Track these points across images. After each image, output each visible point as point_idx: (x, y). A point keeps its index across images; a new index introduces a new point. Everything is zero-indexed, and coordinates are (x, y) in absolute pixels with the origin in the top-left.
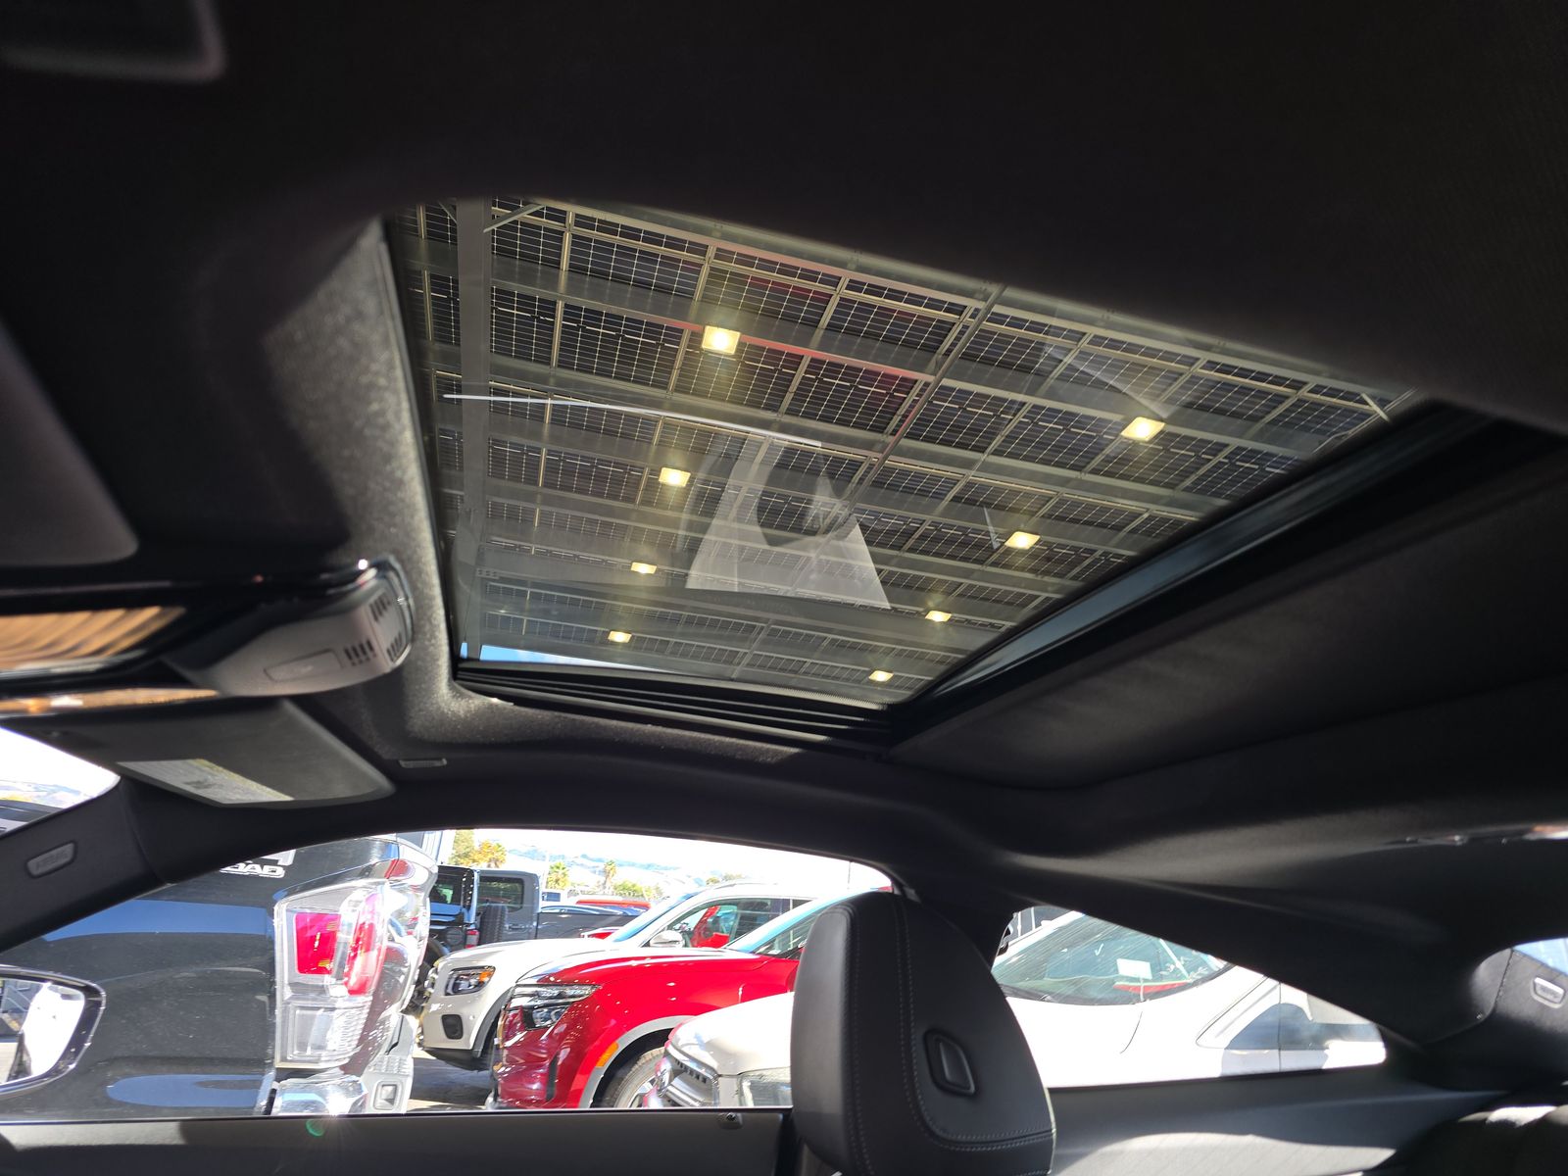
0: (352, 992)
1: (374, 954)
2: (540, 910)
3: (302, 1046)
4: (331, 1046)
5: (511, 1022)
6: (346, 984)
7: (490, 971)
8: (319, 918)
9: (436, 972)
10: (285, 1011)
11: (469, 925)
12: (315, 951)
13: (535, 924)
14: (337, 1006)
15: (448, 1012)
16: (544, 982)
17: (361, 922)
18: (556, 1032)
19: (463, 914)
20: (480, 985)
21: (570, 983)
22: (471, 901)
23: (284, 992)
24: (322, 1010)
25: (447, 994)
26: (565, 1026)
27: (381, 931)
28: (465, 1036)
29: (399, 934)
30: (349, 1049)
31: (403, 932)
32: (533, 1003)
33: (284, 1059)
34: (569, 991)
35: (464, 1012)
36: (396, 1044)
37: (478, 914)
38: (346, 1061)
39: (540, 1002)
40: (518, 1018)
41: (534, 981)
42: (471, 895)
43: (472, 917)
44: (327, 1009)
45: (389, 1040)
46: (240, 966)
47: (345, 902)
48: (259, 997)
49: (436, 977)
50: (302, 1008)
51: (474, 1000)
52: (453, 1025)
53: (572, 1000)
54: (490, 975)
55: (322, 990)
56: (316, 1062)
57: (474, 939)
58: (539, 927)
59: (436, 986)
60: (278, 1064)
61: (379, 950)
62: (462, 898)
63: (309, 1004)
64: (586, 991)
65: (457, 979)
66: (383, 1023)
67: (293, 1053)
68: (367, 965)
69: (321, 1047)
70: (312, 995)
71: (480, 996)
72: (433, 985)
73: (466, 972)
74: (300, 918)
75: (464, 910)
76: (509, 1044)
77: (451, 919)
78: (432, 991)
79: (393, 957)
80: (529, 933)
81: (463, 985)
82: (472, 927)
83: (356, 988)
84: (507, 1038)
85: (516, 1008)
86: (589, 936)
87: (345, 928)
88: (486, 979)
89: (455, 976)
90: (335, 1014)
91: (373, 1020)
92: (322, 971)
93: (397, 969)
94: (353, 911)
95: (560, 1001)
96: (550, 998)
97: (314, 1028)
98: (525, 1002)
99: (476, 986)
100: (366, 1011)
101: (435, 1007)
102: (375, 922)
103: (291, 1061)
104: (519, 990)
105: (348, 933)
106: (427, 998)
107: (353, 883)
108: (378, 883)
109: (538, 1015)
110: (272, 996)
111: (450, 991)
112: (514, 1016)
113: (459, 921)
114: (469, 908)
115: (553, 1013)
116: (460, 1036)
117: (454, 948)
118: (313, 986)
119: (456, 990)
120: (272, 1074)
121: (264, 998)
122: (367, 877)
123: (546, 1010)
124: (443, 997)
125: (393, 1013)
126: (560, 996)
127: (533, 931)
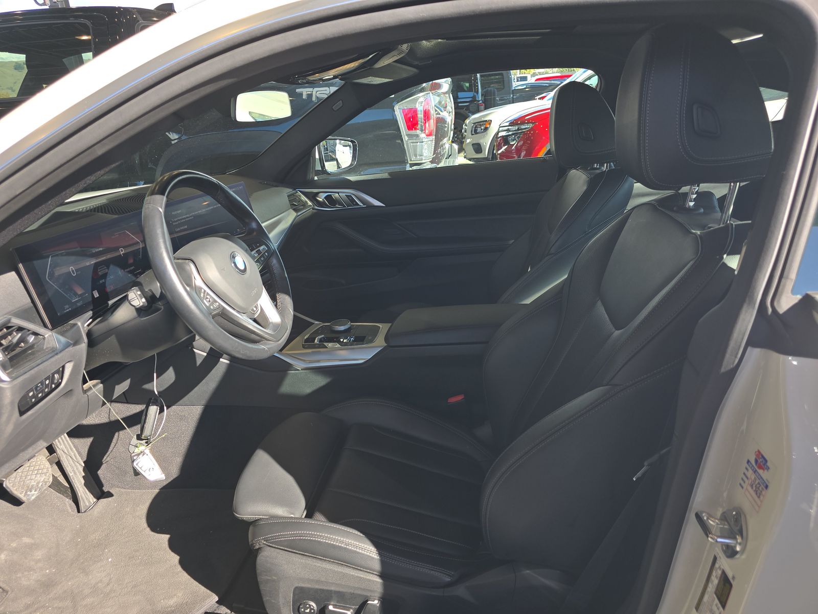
0: (427, 135)
1: (432, 121)
2: (513, 89)
3: (416, 156)
4: (425, 154)
5: (499, 143)
6: (425, 133)
7: (490, 122)
8: (410, 110)
9: (466, 125)
10: (407, 144)
11: (479, 101)
12: (412, 123)
13: (512, 96)
14: (424, 140)
15: (474, 142)
16: (513, 123)
17: (425, 109)
18: (519, 145)
19: (475, 96)
20: (486, 129)
21: (523, 123)
22: (478, 88)
23: (405, 138)
24: (419, 143)
25: (472, 135)
26: (522, 142)
27: (432, 112)
28: (483, 152)
29: (442, 111)
30: (431, 155)
31: (442, 109)
32: (507, 134)
33: (411, 160)
34: (523, 127)
35: (481, 141)
36: (451, 155)
37: (482, 95)
38: (431, 160)
39: (510, 133)
40: (502, 141)
41: (507, 124)
42: (478, 86)
43: (480, 97)
44: (420, 142)
45: (447, 153)
46: (389, 131)
47: (417, 104)
48: (397, 141)
49: (466, 127)
50: (412, 143)
51: (484, 136)
52: (478, 148)
53: (524, 130)
54: (490, 124)
55: (417, 136)
56: (422, 160)
57: (482, 107)
58: (514, 97)
59: (467, 132)
60: (410, 162)
61: (433, 119)
62: (473, 88)
63: (414, 141)
64: (530, 126)
65: (475, 127)
66: (442, 146)
67: (413, 158)
68: (431, 125)
69: (421, 155)
70: (415, 138)
71: (487, 134)
72: (466, 131)
73: (480, 124)
74: (404, 111)
75: (475, 94)
76: (499, 152)
77: (471, 99)
78: (466, 134)
79: (440, 121)
80: (510, 101)
81: (479, 130)
82: (481, 102)
83: (428, 134)
84: (499, 150)
85: (501, 137)
86: (539, 99)
87: (420, 112)
88: (488, 126)
89: (474, 126)
90: (423, 144)
91: (437, 145)
92: (416, 129)
93: (443, 125)
94: (421, 106)
95: (520, 131)
96: (515, 131)
97: (418, 149)
98: (504, 134)
99: (484, 130)
100: (434, 141)
101: (468, 141)
102: (430, 108)
103: (413, 161)
104: (501, 129)
105: (421, 114)
106: (464, 138)
107: (419, 95)
108: (428, 94)
109: (510, 139)
110: (402, 140)
111: (473, 133)
112: (500, 140)
113: (474, 99)
114: (477, 92)
115: (516, 137)
116: (481, 152)
117: (474, 113)
118: (414, 135)
119: (476, 132)
120: (408, 165)
121: (399, 141)
122: (423, 92)
123: (513, 136)
124: (471, 136)
125: (447, 143)
126: (518, 129)
127: (511, 100)
